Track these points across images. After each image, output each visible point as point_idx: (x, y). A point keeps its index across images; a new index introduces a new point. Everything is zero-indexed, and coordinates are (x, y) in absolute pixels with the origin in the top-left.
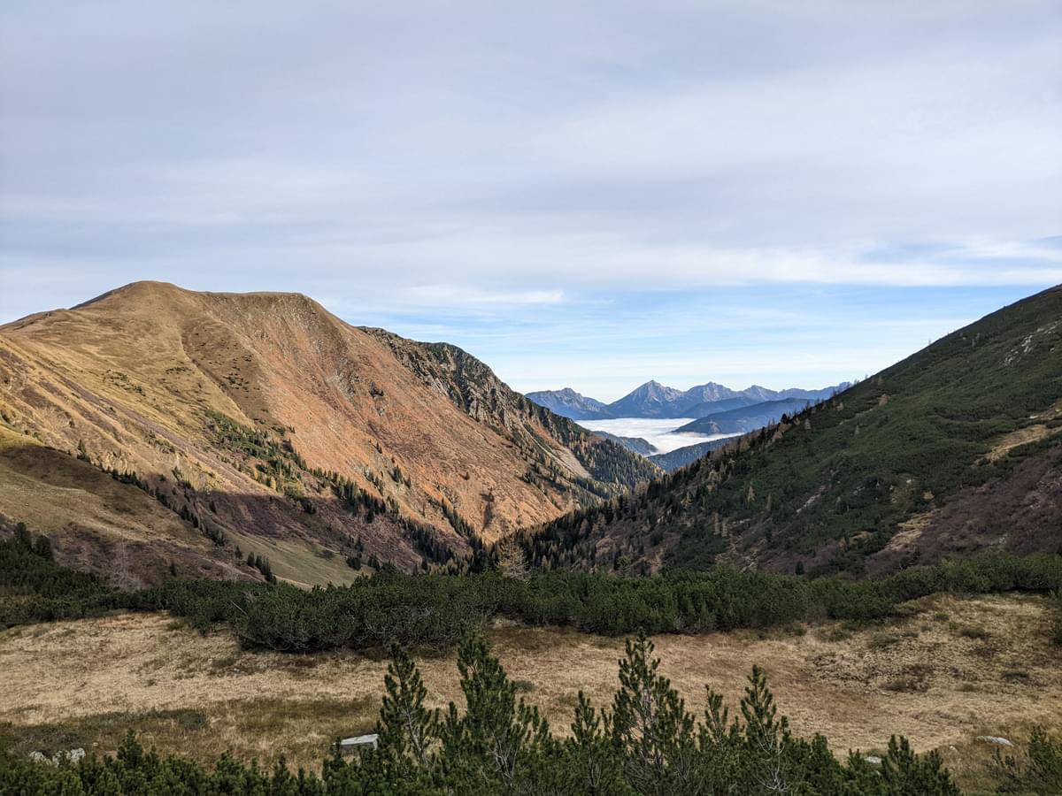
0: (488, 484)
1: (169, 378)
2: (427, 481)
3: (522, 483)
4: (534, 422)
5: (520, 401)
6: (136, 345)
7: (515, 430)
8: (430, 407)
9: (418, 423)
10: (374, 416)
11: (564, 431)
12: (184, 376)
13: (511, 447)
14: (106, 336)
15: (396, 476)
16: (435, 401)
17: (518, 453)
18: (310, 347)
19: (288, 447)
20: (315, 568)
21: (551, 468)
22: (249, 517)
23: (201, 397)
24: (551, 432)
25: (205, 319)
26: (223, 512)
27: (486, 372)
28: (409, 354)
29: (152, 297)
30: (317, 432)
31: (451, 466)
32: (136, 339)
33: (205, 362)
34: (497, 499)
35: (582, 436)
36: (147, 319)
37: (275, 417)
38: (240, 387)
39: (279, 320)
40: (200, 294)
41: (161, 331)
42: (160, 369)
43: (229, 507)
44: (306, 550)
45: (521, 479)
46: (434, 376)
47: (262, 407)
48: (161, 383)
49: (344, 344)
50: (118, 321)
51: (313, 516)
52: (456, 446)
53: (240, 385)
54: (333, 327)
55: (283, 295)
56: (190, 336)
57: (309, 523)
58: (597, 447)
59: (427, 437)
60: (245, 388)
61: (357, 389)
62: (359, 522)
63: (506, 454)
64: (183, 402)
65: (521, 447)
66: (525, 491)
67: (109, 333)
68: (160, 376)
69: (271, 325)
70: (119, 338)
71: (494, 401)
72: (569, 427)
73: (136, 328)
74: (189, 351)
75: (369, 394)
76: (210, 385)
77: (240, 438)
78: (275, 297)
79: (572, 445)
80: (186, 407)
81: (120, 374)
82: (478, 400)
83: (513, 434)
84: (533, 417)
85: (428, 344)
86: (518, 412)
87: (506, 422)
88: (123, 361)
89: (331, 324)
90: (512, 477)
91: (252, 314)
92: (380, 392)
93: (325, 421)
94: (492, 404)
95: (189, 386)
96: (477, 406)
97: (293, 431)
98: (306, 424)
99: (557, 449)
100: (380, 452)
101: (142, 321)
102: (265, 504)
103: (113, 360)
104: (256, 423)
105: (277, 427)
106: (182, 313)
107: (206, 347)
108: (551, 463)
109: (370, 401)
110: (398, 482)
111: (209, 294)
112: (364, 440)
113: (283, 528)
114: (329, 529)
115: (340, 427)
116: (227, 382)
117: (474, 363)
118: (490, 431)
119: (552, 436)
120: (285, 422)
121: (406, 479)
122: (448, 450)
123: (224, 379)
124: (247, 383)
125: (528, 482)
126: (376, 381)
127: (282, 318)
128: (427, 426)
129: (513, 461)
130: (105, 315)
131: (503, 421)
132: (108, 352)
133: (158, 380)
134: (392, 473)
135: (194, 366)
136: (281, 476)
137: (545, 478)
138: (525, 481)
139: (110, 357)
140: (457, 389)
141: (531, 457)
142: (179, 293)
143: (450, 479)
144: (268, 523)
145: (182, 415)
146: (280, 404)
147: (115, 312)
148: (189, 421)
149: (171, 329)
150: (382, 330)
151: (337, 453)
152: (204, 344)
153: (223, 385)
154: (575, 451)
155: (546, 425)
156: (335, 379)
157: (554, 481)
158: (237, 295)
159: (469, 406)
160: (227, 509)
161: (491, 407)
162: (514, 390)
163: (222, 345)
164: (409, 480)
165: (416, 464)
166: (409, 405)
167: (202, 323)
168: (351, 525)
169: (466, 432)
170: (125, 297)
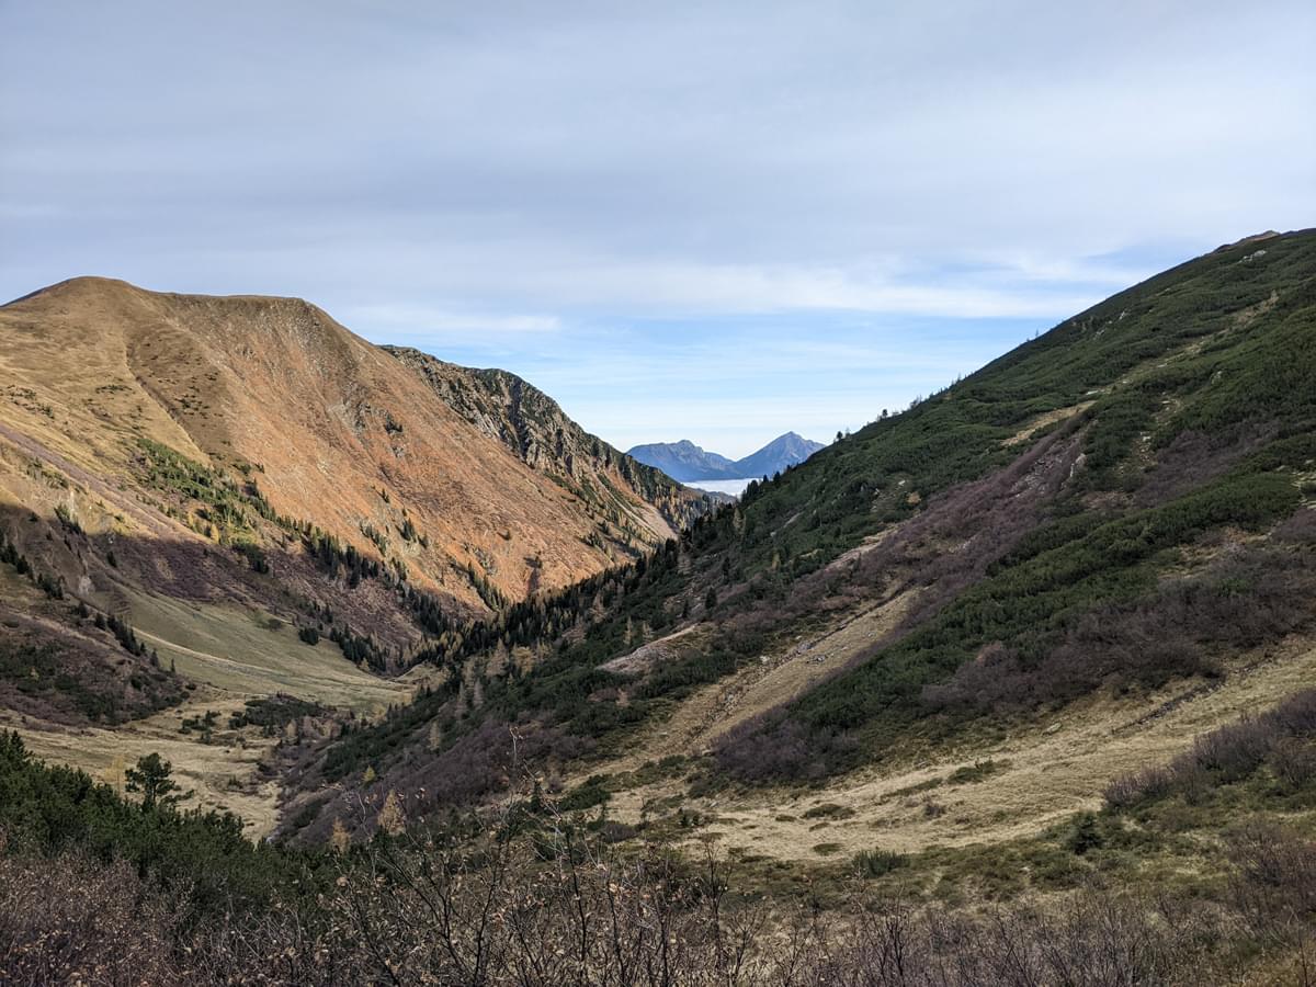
0: (536, 546)
1: (100, 398)
2: (450, 539)
3: (584, 546)
4: (612, 474)
5: (595, 445)
6: (62, 356)
7: (585, 481)
8: (468, 448)
9: (447, 467)
10: (389, 457)
11: (650, 484)
12: (119, 397)
13: (574, 501)
14: (22, 344)
15: (407, 533)
16: (476, 440)
17: (582, 509)
18: (308, 368)
19: (252, 490)
20: (249, 640)
21: (626, 528)
22: (169, 576)
23: (139, 424)
24: (633, 484)
25: (161, 326)
26: (128, 567)
27: (551, 407)
28: (450, 382)
29: (94, 296)
30: (298, 473)
31: (488, 523)
32: (63, 349)
33: (154, 381)
34: (546, 565)
35: (673, 490)
36: (83, 325)
37: (239, 451)
38: (196, 412)
39: (269, 330)
40: (163, 296)
41: (100, 339)
42: (88, 387)
43: (139, 560)
44: (246, 619)
45: (583, 541)
46: (482, 411)
47: (223, 439)
48: (86, 404)
49: (355, 364)
50: (43, 326)
51: (265, 576)
52: (498, 497)
53: (197, 409)
54: (341, 342)
55: (276, 300)
56: (139, 347)
57: (258, 584)
58: (690, 504)
59: (458, 486)
60: (203, 414)
61: (367, 422)
62: (337, 586)
63: (565, 511)
64: (108, 428)
65: (588, 503)
66: (586, 555)
67: (27, 341)
68: (86, 396)
69: (258, 338)
70: (40, 346)
71: (560, 445)
72: (657, 480)
73: (66, 335)
74: (133, 366)
75: (383, 429)
76: (154, 409)
77: (179, 475)
78: (266, 302)
79: (659, 502)
80: (113, 435)
81: (26, 391)
82: (538, 442)
83: (583, 486)
84: (611, 466)
85: (477, 370)
86: (591, 460)
87: (574, 472)
88: (38, 375)
89: (339, 337)
90: (570, 538)
91: (233, 323)
92: (398, 427)
93: (312, 460)
94: (557, 448)
95: (125, 409)
96: (538, 450)
97: (261, 470)
98: (285, 463)
99: (640, 506)
100: (387, 501)
101: (76, 327)
102: (197, 559)
103: (23, 374)
104: (211, 459)
105: (239, 464)
106: (131, 318)
107: (158, 361)
108: (627, 523)
109: (385, 438)
110: (409, 540)
111: (175, 296)
112: (365, 486)
113: (217, 590)
114: (286, 593)
115: (335, 469)
116: (179, 405)
117: (536, 396)
118: (548, 481)
119: (634, 490)
120: (252, 458)
121: (422, 537)
122: (486, 502)
123: (175, 402)
124: (206, 407)
125: (592, 545)
126: (393, 413)
127: (274, 330)
128: (458, 471)
129: (574, 519)
130: (25, 318)
131: (570, 471)
132: (20, 364)
133: (83, 400)
134: (402, 528)
135: (137, 385)
136: (230, 524)
137: (616, 541)
138: (588, 544)
139: (22, 370)
140: (512, 429)
141: (600, 514)
142: (133, 293)
143: (486, 539)
144: (195, 583)
145: (103, 444)
146: (251, 436)
147: (40, 314)
148: (112, 452)
149: (113, 337)
150: (415, 351)
151: (325, 500)
152: (156, 357)
153: (173, 410)
154: (663, 509)
155: (627, 476)
156: (340, 411)
157: (627, 545)
158: (214, 298)
159: (526, 450)
160: (135, 563)
161: (555, 452)
162: (588, 432)
163: (180, 359)
164: (426, 537)
165: (440, 519)
166: (436, 445)
167: (158, 331)
168: (327, 592)
169: (513, 481)
170: (56, 296)
